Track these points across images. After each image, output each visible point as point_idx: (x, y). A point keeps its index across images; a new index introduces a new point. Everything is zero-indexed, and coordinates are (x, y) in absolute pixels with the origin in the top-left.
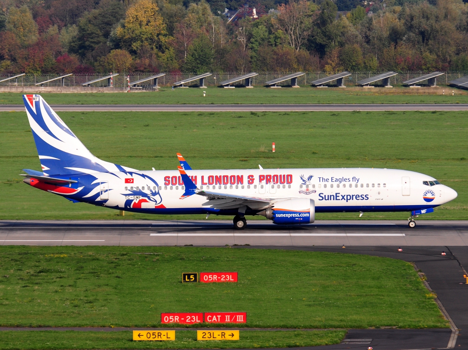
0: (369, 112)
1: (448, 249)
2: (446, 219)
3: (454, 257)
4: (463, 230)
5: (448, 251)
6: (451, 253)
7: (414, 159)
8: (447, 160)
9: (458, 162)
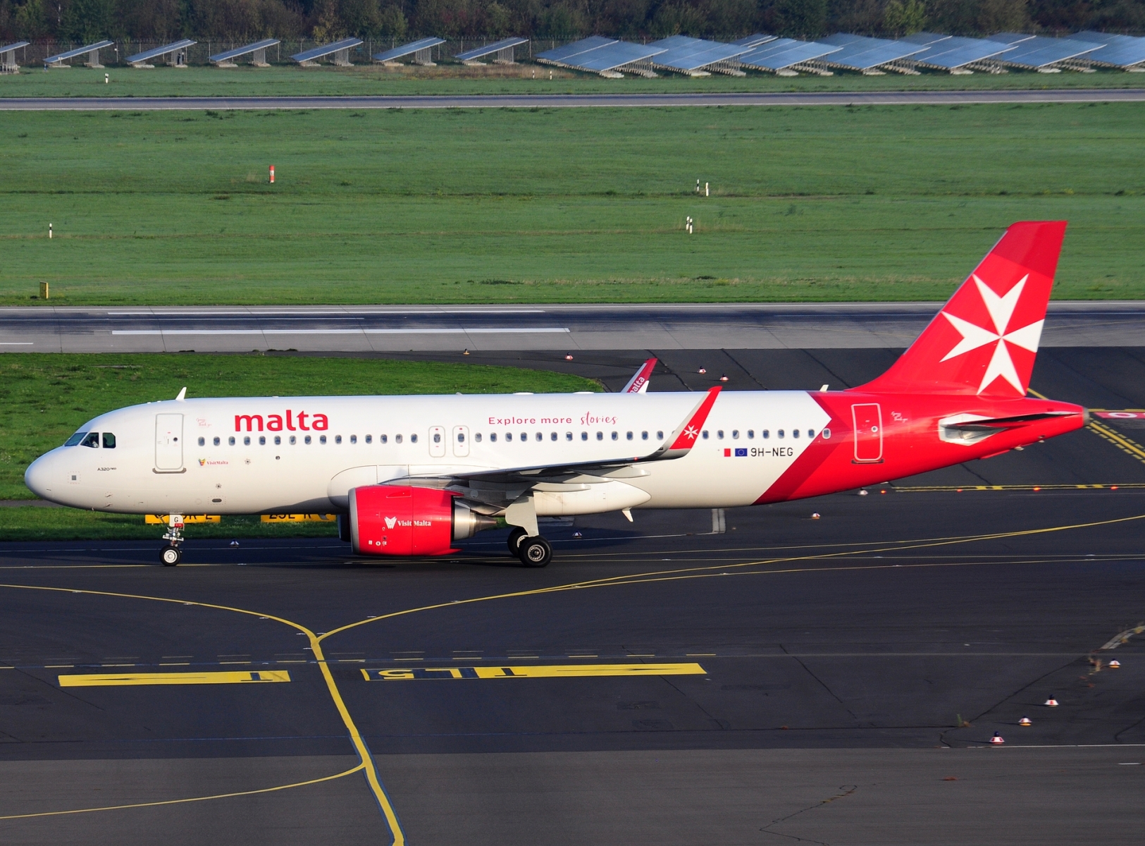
1: (654, 355)
2: (627, 301)
3: (668, 369)
4: (670, 321)
6: (660, 361)
7: (525, 195)
8: (584, 195)
9: (605, 200)
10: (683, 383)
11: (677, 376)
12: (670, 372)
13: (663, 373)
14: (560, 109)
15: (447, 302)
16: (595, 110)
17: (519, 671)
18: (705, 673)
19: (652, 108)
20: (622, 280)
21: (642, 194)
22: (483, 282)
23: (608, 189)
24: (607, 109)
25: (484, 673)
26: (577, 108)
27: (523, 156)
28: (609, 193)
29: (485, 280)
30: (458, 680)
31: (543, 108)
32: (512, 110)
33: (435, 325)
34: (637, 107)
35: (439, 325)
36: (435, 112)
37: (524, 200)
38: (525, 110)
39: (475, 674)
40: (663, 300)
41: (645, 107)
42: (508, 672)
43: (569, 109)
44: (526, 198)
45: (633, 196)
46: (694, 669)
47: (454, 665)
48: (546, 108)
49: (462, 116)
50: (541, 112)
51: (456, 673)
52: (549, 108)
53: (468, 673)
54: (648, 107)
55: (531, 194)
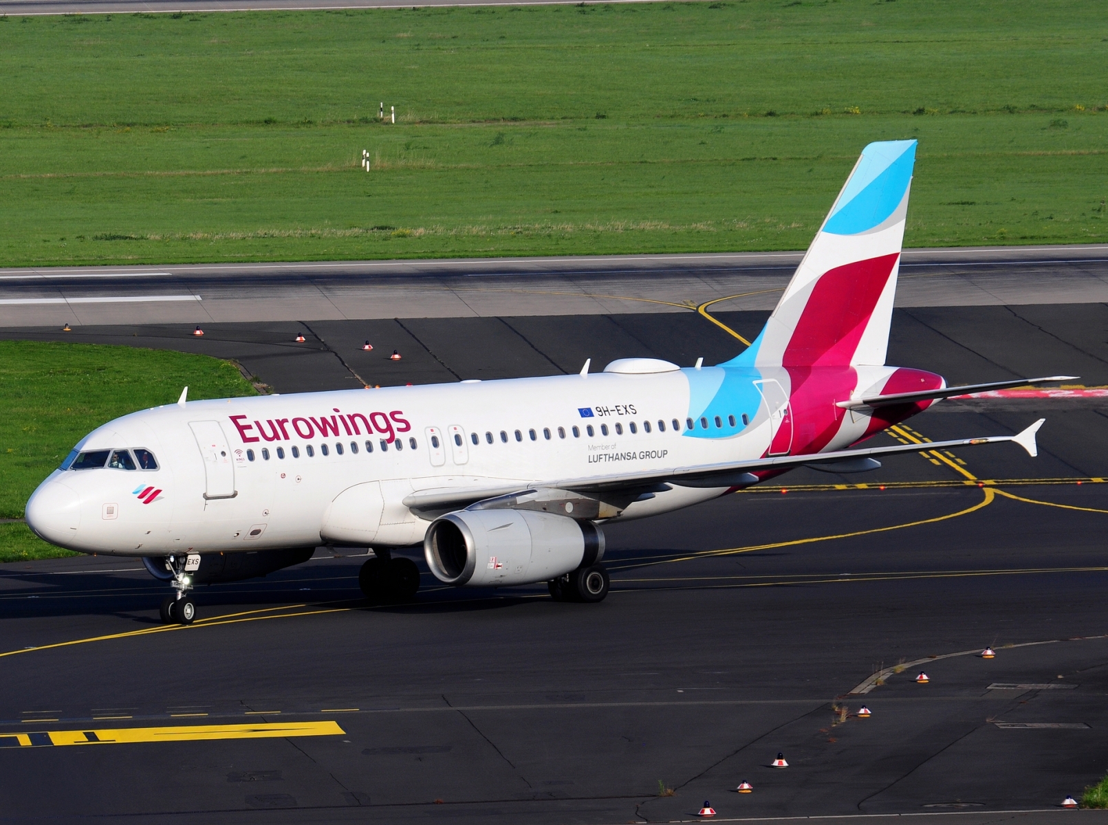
0: (28, 17)
1: (307, 327)
2: (279, 259)
3: (325, 345)
4: (331, 283)
5: (306, 331)
6: (316, 336)
7: (159, 125)
8: (235, 124)
9: (261, 130)
10: (343, 363)
11: (336, 355)
12: (328, 350)
13: (319, 351)
14: (211, 14)
15: (47, 263)
16: (256, 14)
17: (105, 735)
18: (344, 733)
19: (328, 12)
20: (276, 232)
21: (310, 122)
22: (96, 238)
23: (266, 117)
24: (270, 13)
25: (60, 738)
26: (231, 12)
27: (159, 75)
28: (268, 122)
29: (99, 234)
30: (26, 749)
31: (189, 14)
32: (148, 16)
33: (29, 294)
34: (310, 11)
35: (33, 294)
36: (49, 20)
37: (158, 131)
38: (165, 16)
39: (49, 741)
40: (326, 257)
41: (320, 11)
42: (92, 737)
43: (223, 15)
44: (159, 129)
45: (297, 125)
46: (330, 728)
47: (22, 729)
48: (192, 14)
49: (84, 25)
50: (186, 19)
51: (24, 740)
52: (197, 13)
53: (40, 739)
54: (324, 10)
55: (167, 124)
